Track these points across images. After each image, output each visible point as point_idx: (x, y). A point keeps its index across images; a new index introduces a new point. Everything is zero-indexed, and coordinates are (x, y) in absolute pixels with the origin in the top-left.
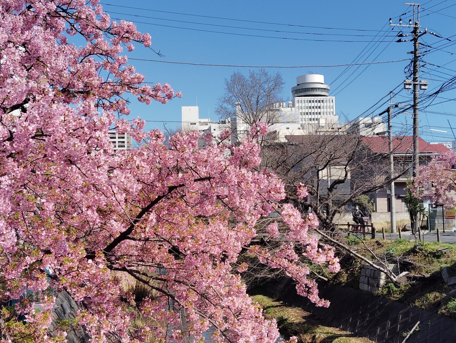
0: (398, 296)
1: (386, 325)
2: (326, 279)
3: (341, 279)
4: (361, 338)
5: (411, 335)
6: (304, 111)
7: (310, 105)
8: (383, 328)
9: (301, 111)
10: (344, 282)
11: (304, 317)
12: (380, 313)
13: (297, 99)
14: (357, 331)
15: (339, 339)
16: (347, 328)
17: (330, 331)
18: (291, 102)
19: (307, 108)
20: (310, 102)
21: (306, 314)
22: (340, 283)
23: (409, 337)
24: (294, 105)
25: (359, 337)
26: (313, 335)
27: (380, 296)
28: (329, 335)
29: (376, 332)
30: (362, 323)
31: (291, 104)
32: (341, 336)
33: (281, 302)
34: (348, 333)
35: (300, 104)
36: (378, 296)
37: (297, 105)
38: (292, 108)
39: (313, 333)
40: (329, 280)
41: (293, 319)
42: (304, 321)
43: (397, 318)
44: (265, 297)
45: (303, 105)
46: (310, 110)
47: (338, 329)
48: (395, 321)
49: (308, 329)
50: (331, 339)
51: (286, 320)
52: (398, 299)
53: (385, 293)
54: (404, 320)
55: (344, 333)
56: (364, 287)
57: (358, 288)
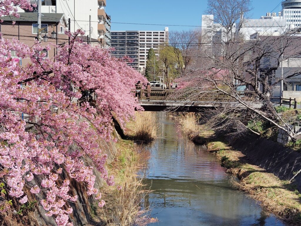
0: (298, 148)
1: (286, 166)
2: (259, 134)
3: (267, 135)
4: (269, 173)
5: (298, 174)
6: (289, 19)
7: (294, 14)
8: (284, 168)
9: (287, 19)
10: (269, 137)
11: (239, 158)
12: (285, 158)
13: (285, 10)
14: (268, 169)
15: (254, 173)
16: (263, 166)
17: (251, 168)
18: (280, 13)
19: (292, 16)
20: (295, 12)
21: (242, 155)
22: (267, 137)
23: (297, 175)
24: (282, 15)
25: (268, 173)
26: (240, 169)
27: (287, 147)
28: (250, 170)
29: (279, 171)
30: (273, 164)
31: (280, 14)
32: (257, 171)
33: (231, 147)
34: (263, 169)
35: (287, 14)
36: (286, 147)
37: (285, 14)
38: (281, 17)
39: (240, 168)
40: (260, 135)
41: (232, 158)
42: (239, 159)
43: (294, 162)
44: (223, 143)
45: (290, 14)
46: (294, 18)
47: (258, 167)
48: (291, 165)
49: (238, 165)
50: (249, 172)
51: (227, 158)
52: (297, 150)
53: (291, 145)
54: (298, 163)
55: (261, 169)
56: (280, 141)
57: (276, 141)
